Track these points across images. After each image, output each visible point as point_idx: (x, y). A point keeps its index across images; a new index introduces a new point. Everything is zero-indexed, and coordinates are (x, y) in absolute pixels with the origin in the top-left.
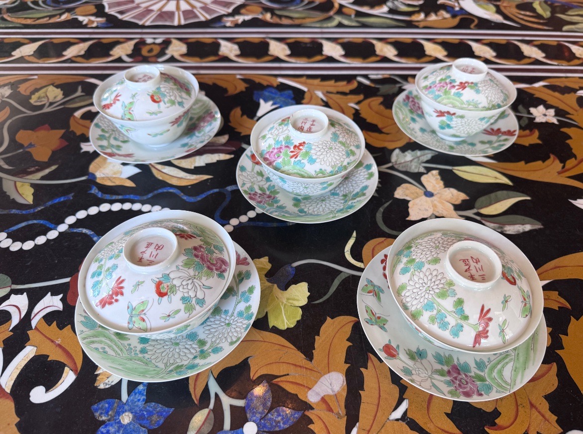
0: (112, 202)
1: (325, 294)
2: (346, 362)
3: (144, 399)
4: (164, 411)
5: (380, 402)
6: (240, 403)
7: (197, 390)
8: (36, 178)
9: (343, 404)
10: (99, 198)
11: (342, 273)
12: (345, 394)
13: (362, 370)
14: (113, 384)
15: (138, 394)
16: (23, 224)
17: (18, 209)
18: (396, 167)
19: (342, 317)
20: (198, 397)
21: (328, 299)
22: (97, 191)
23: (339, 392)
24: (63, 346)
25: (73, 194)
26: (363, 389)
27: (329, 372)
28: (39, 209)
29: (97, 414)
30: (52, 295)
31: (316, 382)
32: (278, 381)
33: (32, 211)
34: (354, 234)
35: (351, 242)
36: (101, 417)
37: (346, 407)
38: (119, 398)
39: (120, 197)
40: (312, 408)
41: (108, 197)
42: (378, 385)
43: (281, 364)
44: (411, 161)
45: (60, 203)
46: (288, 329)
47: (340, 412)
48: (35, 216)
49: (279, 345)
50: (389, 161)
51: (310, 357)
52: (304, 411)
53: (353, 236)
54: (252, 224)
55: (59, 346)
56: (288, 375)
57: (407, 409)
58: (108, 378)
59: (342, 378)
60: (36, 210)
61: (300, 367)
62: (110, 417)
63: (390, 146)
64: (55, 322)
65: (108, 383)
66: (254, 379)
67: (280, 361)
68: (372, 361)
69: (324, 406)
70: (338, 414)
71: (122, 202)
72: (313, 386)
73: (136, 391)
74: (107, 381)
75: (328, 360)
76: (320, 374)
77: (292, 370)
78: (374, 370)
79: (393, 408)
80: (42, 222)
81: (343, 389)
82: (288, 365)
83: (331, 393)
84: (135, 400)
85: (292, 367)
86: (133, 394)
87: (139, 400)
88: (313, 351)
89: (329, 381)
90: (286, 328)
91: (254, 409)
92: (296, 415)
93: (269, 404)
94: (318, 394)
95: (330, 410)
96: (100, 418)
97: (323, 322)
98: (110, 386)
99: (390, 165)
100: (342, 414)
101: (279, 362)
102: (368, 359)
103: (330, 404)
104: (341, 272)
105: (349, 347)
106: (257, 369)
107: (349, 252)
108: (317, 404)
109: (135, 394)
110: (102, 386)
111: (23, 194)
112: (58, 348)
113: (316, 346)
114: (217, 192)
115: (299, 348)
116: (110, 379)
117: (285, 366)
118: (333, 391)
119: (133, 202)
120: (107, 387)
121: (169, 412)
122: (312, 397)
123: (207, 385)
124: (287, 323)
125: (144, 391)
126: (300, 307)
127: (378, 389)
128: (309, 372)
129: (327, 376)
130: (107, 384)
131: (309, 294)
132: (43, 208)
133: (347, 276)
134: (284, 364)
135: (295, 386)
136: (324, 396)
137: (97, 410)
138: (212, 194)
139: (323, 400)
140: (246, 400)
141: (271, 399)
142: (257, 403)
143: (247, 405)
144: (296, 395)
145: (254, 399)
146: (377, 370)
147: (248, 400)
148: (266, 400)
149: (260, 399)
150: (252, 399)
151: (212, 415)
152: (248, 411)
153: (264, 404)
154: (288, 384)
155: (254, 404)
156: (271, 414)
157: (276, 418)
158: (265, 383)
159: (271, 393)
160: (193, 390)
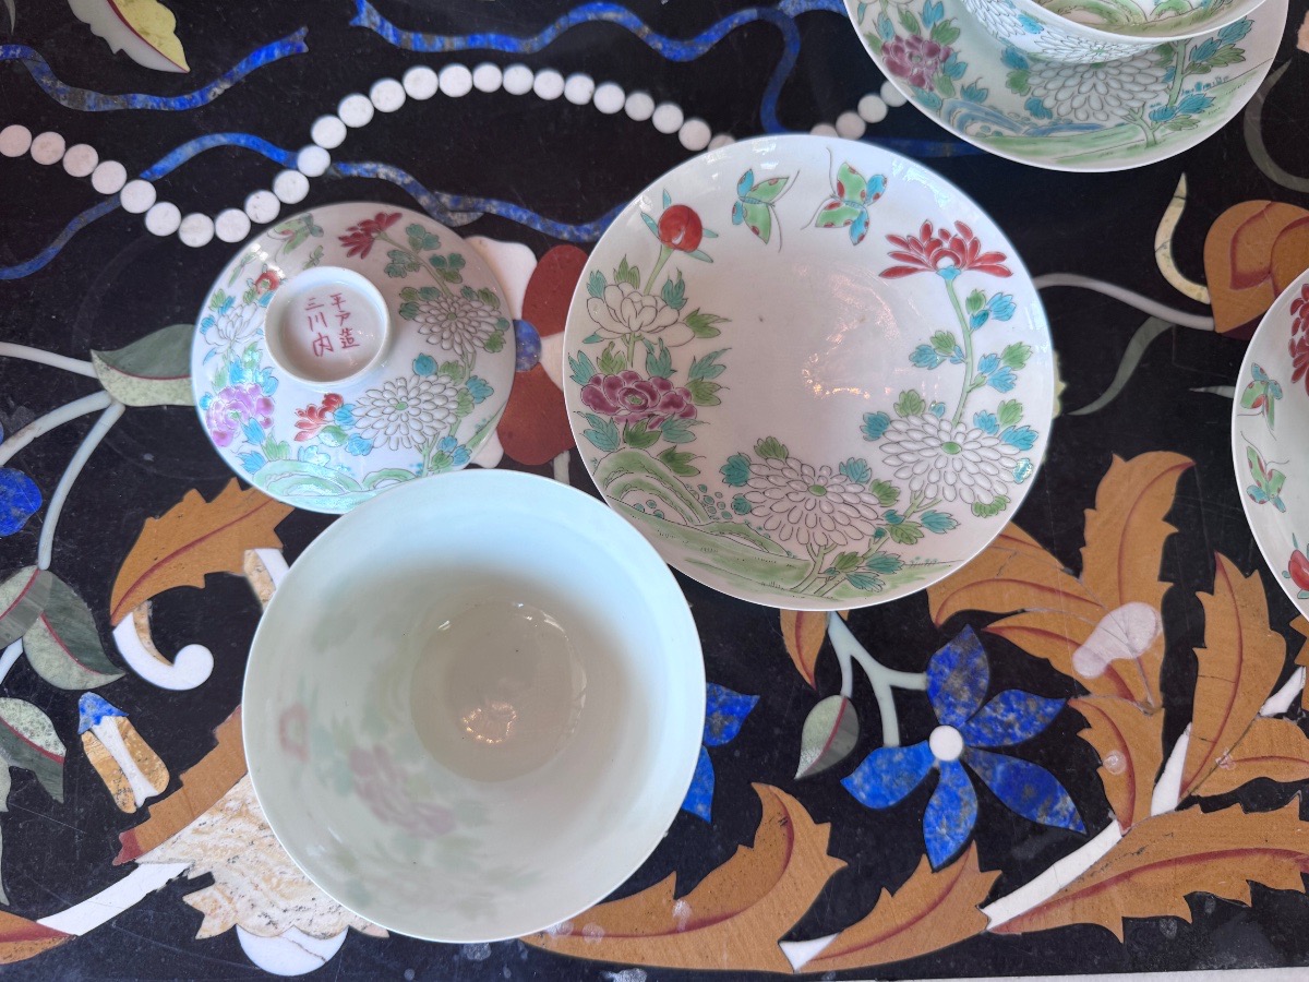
0: (437, 62)
1: (1106, 386)
2: (1163, 578)
4: (737, 701)
5: (1242, 676)
6: (915, 681)
7: (804, 652)
9: (1155, 680)
10: (390, 44)
11: (1150, 321)
12: (1160, 656)
13: (1202, 596)
16: (188, 151)
17: (151, 92)
19: (1151, 456)
20: (811, 667)
21: (1113, 404)
22: (377, 19)
23: (1146, 654)
25: (303, 31)
26: (1201, 644)
27: (1122, 602)
28: (218, 91)
31: (1092, 629)
32: (1001, 628)
33: (195, 99)
35: (1172, 216)
37: (1164, 687)
39: (456, 43)
40: (1086, 693)
41: (415, 41)
42: (1236, 635)
43: (1004, 586)
45: (274, 66)
47: (1150, 700)
48: (214, 116)
51: (1074, 565)
52: (1068, 698)
53: (1177, 193)
56: (1023, 611)
57: (1302, 691)
59: (1153, 618)
60: (211, 97)
61: (1052, 590)
66: (942, 620)
67: (1001, 577)
68: (1225, 573)
69: (1112, 686)
70: (1146, 704)
71: (471, 60)
72: (1086, 637)
75: (1119, 572)
76: (1101, 609)
77: (1032, 600)
78: (1229, 596)
79: (1271, 688)
80: (243, 140)
81: (1156, 645)
82: (1023, 587)
83: (1129, 655)
85: (1032, 592)
88: (1082, 550)
89: (1122, 624)
91: (948, 695)
92: (1050, 709)
93: (984, 683)
94: (1097, 657)
95: (1127, 694)
97: (1103, 468)
100: (1153, 706)
101: (998, 580)
102: (1215, 569)
103: (1127, 681)
105: (1171, 538)
106: (945, 597)
107: (1168, 251)
108: (1097, 681)
111: (147, 34)
113: (1087, 535)
114: (753, 22)
117: (1014, 588)
118: (1133, 650)
119: (503, 62)
121: (749, 704)
122: (1085, 666)
123: (827, 638)
127: (1237, 643)
128: (1073, 604)
129: (1117, 614)
131: (1063, 386)
132: (227, 86)
133: (1163, 328)
134: (1013, 584)
135: (1042, 640)
136: (1112, 661)
138: (740, 28)
139: (1111, 672)
140: (929, 674)
141: (987, 672)
142: (954, 681)
143: (934, 688)
144: (1047, 661)
145: (947, 670)
146: (1236, 597)
147: (933, 676)
148: (975, 673)
149: (962, 670)
150: (941, 673)
151: (851, 710)
152: (936, 702)
153: (972, 683)
154: (1025, 635)
155: (949, 683)
156: (990, 707)
157: (1002, 715)
158: (968, 633)
159: (985, 657)
160: (795, 650)
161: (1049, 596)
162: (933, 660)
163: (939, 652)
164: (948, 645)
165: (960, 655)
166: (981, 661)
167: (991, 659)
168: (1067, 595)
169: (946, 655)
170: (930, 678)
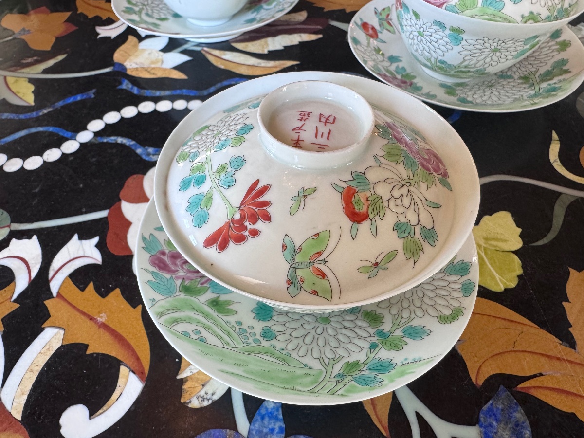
3: (281, 428)
6: (471, 433)
7: (377, 409)
8: (35, 71)
11: (562, 195)
14: (216, 397)
15: (266, 418)
20: (385, 422)
24: (111, 326)
30: (80, 238)
32: (528, 388)
34: (555, 135)
35: (555, 147)
38: (233, 426)
43: (521, 355)
46: (506, 289)
49: (505, 319)
53: (553, 139)
56: (541, 374)
58: (203, 386)
61: (558, 359)
65: (205, 396)
66: (481, 382)
73: (263, 411)
74: (202, 393)
77: (544, 366)
84: (264, 430)
87: (272, 430)
88: (570, 329)
90: (503, 289)
93: (527, 434)
98: (210, 402)
104: (559, 193)
107: (559, 163)
109: (263, 417)
110: (195, 404)
112: (102, 331)
113: (571, 319)
115: (542, 325)
116: (209, 389)
117: (528, 357)
120: (206, 404)
123: (395, 397)
124: (501, 280)
126: (514, 252)
130: (203, 399)
131: (519, 230)
133: (572, 199)
134: (526, 354)
140: (481, 426)
141: (527, 423)
142: (504, 433)
144: (573, 414)
145: (495, 423)
147: (485, 427)
148: (518, 425)
149: (506, 423)
150: (491, 425)
153: (519, 435)
154: (549, 393)
155: (499, 434)
158: (503, 392)
159: (522, 411)
160: (371, 407)
161: (557, 363)
162: (482, 415)
163: (485, 408)
164: (491, 402)
165: (502, 410)
166: (519, 415)
167: (528, 414)
168: (571, 362)
169: (490, 410)
170: (483, 429)
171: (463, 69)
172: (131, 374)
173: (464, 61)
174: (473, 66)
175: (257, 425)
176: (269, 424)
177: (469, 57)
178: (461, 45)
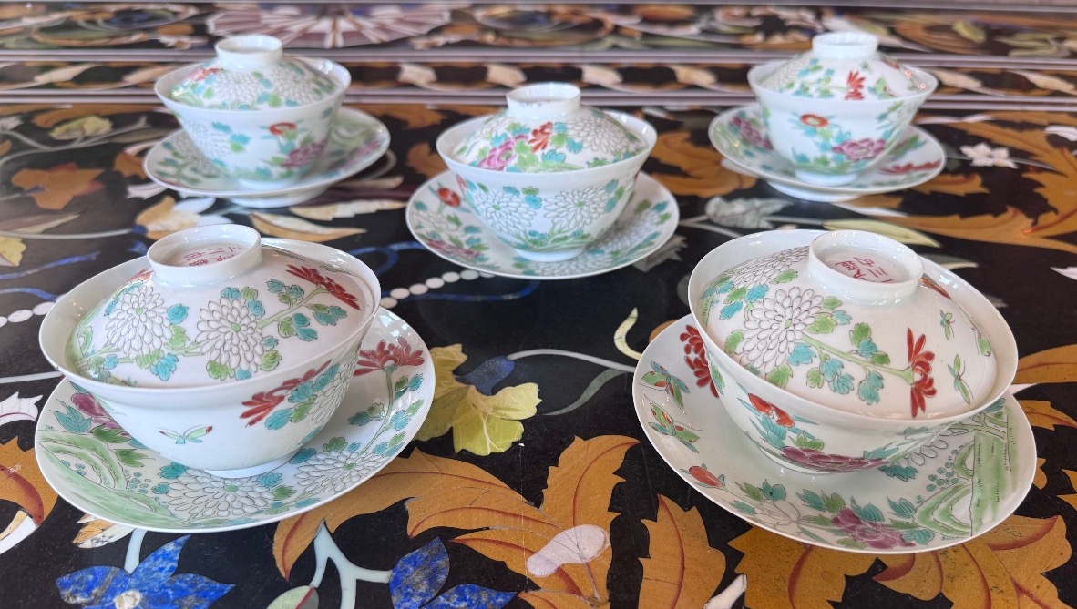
1: (573, 401)
2: (611, 509)
3: (172, 568)
4: (213, 589)
5: (685, 579)
6: (380, 577)
7: (287, 555)
8: (35, 231)
9: (603, 581)
12: (607, 563)
13: (647, 522)
14: (112, 540)
15: (161, 559)
18: (716, 220)
19: (605, 438)
20: (290, 565)
21: (578, 410)
23: (594, 560)
24: (23, 476)
26: (646, 555)
27: (575, 525)
29: (65, 593)
30: (20, 397)
31: (546, 542)
32: (467, 540)
34: (635, 313)
35: (627, 325)
36: (75, 597)
37: (609, 586)
38: (121, 564)
40: (536, 588)
42: (678, 550)
43: (475, 512)
44: (744, 214)
46: (492, 454)
47: (596, 595)
49: (475, 480)
50: (703, 212)
51: (535, 499)
52: (519, 592)
53: (631, 316)
54: (433, 296)
55: (16, 476)
56: (488, 528)
57: (744, 593)
58: (103, 530)
59: (602, 536)
61: (514, 515)
62: (93, 598)
63: (704, 193)
64: (16, 439)
65: (102, 539)
66: (415, 534)
67: (472, 506)
68: (666, 508)
69: (562, 583)
70: (592, 598)
72: (540, 548)
73: (159, 553)
74: (100, 536)
75: (574, 505)
76: (556, 529)
77: (496, 522)
78: (671, 523)
79: (713, 590)
81: (604, 555)
82: (490, 513)
83: (577, 560)
84: (154, 569)
85: (497, 516)
86: (151, 558)
87: (161, 569)
88: (544, 491)
89: (574, 539)
90: (489, 453)
91: (408, 587)
92: (500, 600)
93: (442, 578)
94: (549, 562)
95: (575, 590)
96: (71, 599)
97: (566, 444)
98: (105, 543)
99: (703, 218)
100: (600, 600)
101: (470, 508)
102: (657, 506)
103: (575, 580)
104: (606, 368)
105: (619, 485)
106: (423, 517)
107: (624, 339)
108: (547, 579)
109: (156, 559)
110: (87, 544)
112: (11, 480)
113: (549, 482)
114: (371, 252)
115: (514, 485)
116: (108, 533)
117: (482, 514)
118: (582, 558)
120: (100, 545)
121: (223, 590)
122: (537, 567)
123: (312, 545)
124: (491, 445)
125: (176, 553)
126: (520, 421)
127: (679, 555)
128: (531, 524)
129: (570, 532)
130: (98, 541)
131: (539, 401)
134: (482, 511)
135: (501, 548)
136: (563, 565)
137: (66, 586)
139: (561, 572)
141: (448, 569)
142: (416, 577)
143: (396, 581)
144: (503, 563)
146: (677, 524)
147: (397, 572)
148: (437, 571)
149: (424, 569)
151: (315, 598)
152: (395, 592)
153: (431, 579)
154: (486, 544)
156: (445, 597)
157: (455, 603)
158: (437, 543)
159: (447, 559)
160: (280, 553)
161: (511, 519)
164: (418, 551)
165: (426, 558)
166: (443, 563)
167: (453, 562)
168: (527, 519)
170: (395, 574)
171: (559, 236)
172: (28, 517)
173: (555, 224)
174: (567, 229)
175: (147, 565)
176: (161, 563)
177: (557, 219)
178: (542, 208)
